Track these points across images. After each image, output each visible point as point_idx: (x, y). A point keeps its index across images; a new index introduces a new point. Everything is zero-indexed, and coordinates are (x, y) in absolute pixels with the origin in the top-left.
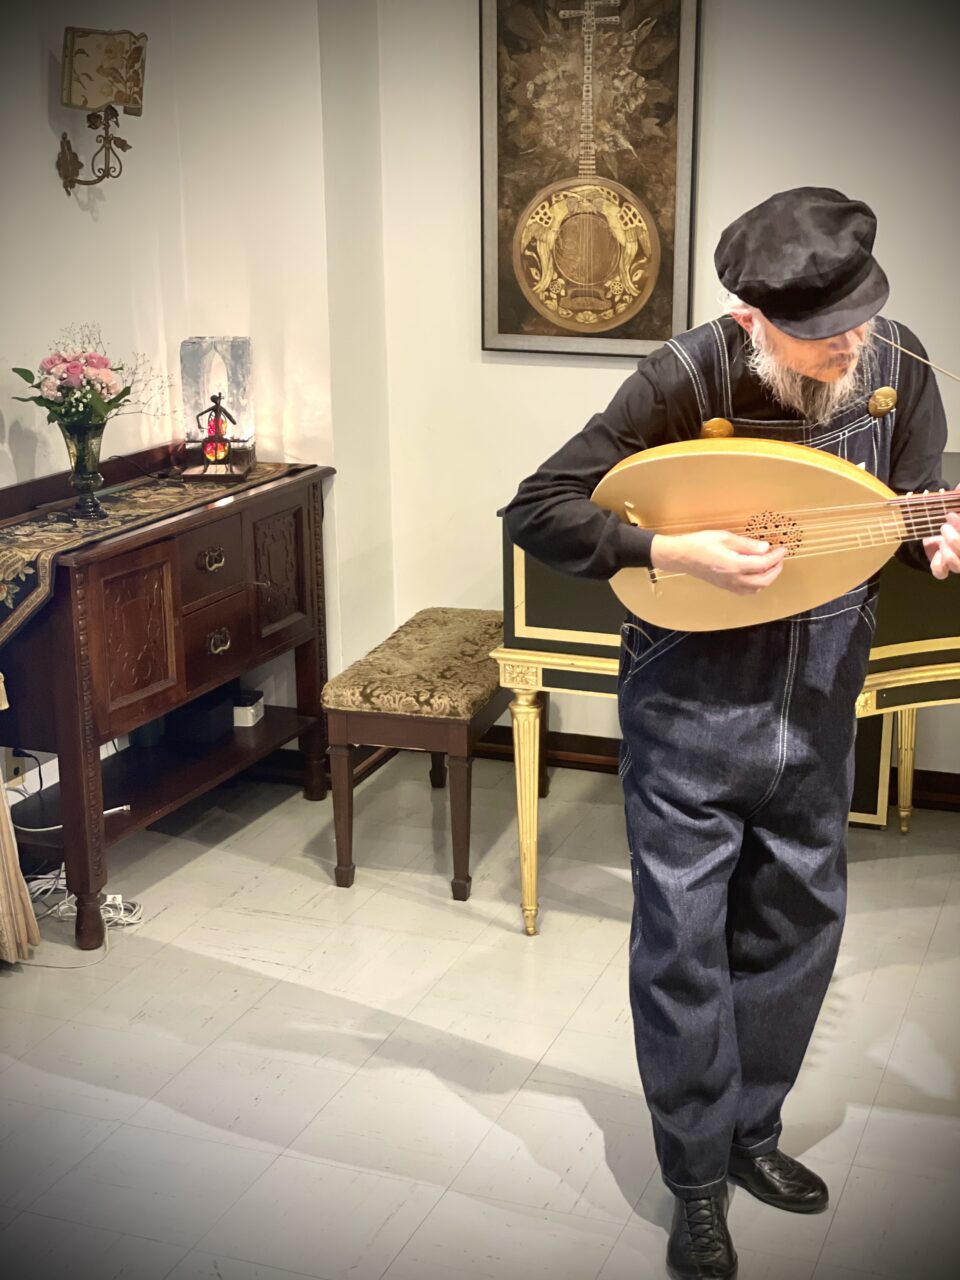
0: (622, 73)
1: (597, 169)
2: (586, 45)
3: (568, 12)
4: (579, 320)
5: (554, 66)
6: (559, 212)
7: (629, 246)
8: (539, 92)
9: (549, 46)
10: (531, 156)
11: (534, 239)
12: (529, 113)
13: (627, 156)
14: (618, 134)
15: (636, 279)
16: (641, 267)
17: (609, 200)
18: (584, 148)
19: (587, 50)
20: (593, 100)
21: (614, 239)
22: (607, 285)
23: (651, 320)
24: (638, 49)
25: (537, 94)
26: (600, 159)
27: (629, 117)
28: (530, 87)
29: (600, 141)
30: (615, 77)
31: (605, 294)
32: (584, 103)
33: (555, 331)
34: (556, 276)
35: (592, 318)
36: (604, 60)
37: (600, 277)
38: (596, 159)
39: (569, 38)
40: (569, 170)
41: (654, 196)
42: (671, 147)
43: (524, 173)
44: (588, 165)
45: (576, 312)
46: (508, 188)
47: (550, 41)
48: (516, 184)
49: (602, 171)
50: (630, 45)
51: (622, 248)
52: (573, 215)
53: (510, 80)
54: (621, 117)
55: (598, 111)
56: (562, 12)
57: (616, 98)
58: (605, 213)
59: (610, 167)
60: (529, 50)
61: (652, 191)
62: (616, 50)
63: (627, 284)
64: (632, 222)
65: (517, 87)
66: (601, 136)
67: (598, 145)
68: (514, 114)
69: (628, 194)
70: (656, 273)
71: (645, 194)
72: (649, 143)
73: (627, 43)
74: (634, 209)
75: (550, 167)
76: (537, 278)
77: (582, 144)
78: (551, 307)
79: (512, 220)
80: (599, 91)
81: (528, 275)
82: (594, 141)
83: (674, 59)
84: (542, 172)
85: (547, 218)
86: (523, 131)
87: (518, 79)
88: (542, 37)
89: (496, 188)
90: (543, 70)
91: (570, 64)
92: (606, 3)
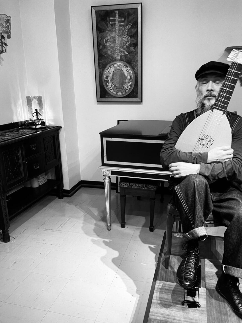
0: (125, 36)
1: (120, 59)
2: (117, 30)
3: (112, 22)
4: (118, 94)
5: (110, 35)
6: (112, 69)
7: (128, 77)
8: (107, 41)
9: (108, 31)
10: (106, 57)
11: (107, 76)
12: (105, 47)
13: (127, 56)
14: (125, 51)
15: (130, 84)
16: (131, 81)
17: (123, 66)
18: (117, 54)
19: (117, 31)
20: (119, 43)
21: (125, 75)
22: (124, 86)
23: (134, 94)
24: (128, 30)
27: (127, 46)
28: (105, 40)
29: (121, 53)
30: (123, 37)
31: (123, 88)
32: (117, 44)
33: (113, 97)
34: (112, 84)
35: (121, 94)
36: (121, 33)
37: (122, 84)
38: (120, 57)
39: (113, 29)
40: (114, 60)
41: (133, 65)
42: (136, 53)
43: (104, 61)
44: (118, 58)
45: (117, 92)
46: (100, 65)
48: (102, 63)
49: (121, 60)
51: (127, 77)
52: (116, 70)
53: (100, 39)
54: (125, 47)
55: (120, 45)
57: (124, 42)
58: (123, 69)
59: (123, 58)
60: (104, 32)
61: (133, 64)
62: (123, 31)
63: (128, 85)
64: (129, 71)
65: (102, 40)
67: (120, 54)
68: (101, 47)
69: (128, 65)
70: (134, 83)
71: (131, 64)
72: (132, 53)
73: (126, 29)
74: (129, 68)
75: (110, 59)
76: (108, 85)
78: (112, 92)
79: (102, 72)
80: (120, 41)
81: (106, 84)
82: (119, 53)
83: (136, 32)
84: (108, 60)
85: (110, 71)
86: (103, 51)
87: (102, 39)
88: (107, 28)
89: (98, 65)
90: (107, 36)
91: (113, 35)
92: (121, 20)
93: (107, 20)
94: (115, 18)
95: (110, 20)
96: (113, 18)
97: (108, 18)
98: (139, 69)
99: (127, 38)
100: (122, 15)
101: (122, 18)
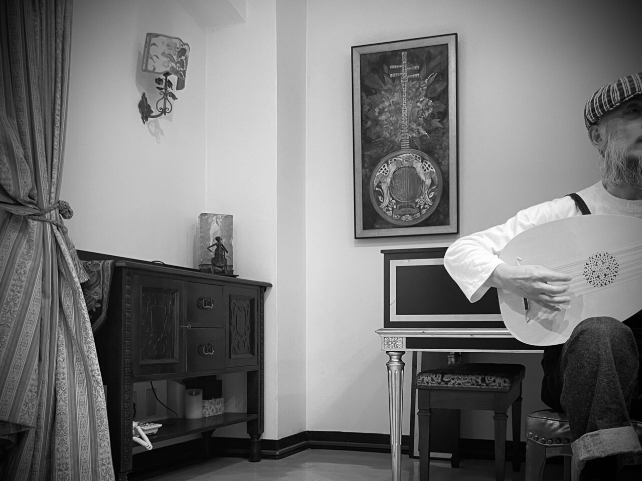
0: (421, 99)
1: (410, 146)
2: (403, 88)
3: (394, 74)
4: (403, 220)
5: (388, 99)
6: (392, 168)
7: (427, 181)
8: (381, 112)
9: (386, 91)
10: (378, 143)
11: (380, 182)
12: (376, 122)
13: (424, 138)
14: (420, 128)
15: (430, 197)
16: (433, 190)
17: (416, 159)
18: (404, 136)
19: (404, 91)
20: (407, 113)
21: (419, 178)
22: (416, 201)
23: (439, 217)
24: (428, 87)
25: (380, 113)
26: (411, 140)
27: (425, 119)
28: (377, 110)
29: (411, 132)
30: (417, 102)
31: (416, 206)
32: (403, 115)
33: (391, 227)
34: (391, 199)
35: (409, 218)
36: (412, 94)
37: (413, 198)
38: (410, 141)
39: (395, 86)
40: (396, 148)
41: (439, 156)
42: (446, 131)
43: (375, 151)
44: (406, 144)
45: (401, 216)
46: (366, 159)
47: (386, 88)
48: (370, 156)
49: (413, 146)
50: (424, 86)
51: (424, 182)
52: (399, 169)
53: (367, 108)
54: (421, 120)
55: (410, 118)
56: (391, 75)
57: (418, 112)
58: (415, 166)
59: (416, 144)
60: (376, 93)
61: (438, 154)
62: (418, 89)
63: (426, 199)
64: (428, 169)
65: (371, 110)
66: (412, 130)
67: (410, 134)
68: (369, 123)
69: (426, 156)
70: (441, 193)
71: (434, 155)
72: (435, 131)
73: (423, 86)
74: (429, 163)
75: (387, 147)
76: (382, 201)
77: (403, 134)
78: (389, 215)
79: (369, 174)
80: (410, 109)
81: (378, 200)
82: (408, 133)
83: (446, 91)
84: (383, 150)
85: (386, 172)
86: (374, 131)
87: (371, 107)
88: (382, 87)
89: (360, 159)
90: (383, 102)
91: (396, 98)
92: (413, 68)
93: (383, 69)
94: (401, 66)
95: (389, 69)
96: (395, 67)
97: (385, 68)
98: (450, 162)
99: (425, 102)
100: (415, 60)
101: (415, 66)
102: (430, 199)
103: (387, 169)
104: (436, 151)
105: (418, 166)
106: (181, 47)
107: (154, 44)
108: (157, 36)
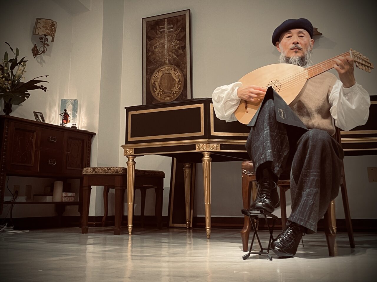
0: (174, 41)
3: (161, 30)
4: (166, 99)
5: (159, 42)
6: (160, 74)
7: (177, 79)
8: (156, 48)
9: (157, 38)
10: (154, 62)
11: (155, 82)
12: (153, 53)
13: (175, 59)
14: (173, 54)
15: (178, 87)
16: (180, 84)
17: (171, 70)
18: (166, 59)
19: (166, 37)
20: (167, 48)
21: (173, 79)
22: (172, 90)
23: (182, 97)
24: (177, 35)
25: (155, 49)
26: (169, 60)
27: (175, 50)
28: (154, 47)
29: (169, 57)
30: (172, 42)
31: (172, 92)
32: (165, 49)
34: (160, 89)
35: (169, 98)
36: (170, 39)
37: (170, 88)
39: (162, 35)
40: (162, 64)
41: (182, 67)
42: (185, 55)
43: (152, 66)
44: (167, 62)
45: (165, 97)
46: (148, 71)
48: (150, 69)
49: (170, 63)
51: (175, 80)
52: (163, 74)
53: (149, 46)
55: (169, 50)
57: (172, 46)
58: (171, 73)
59: (171, 62)
60: (153, 39)
62: (172, 36)
63: (176, 89)
64: (177, 74)
66: (170, 55)
68: (150, 53)
69: (176, 68)
70: (183, 85)
71: (180, 67)
72: (180, 55)
73: (175, 34)
74: (177, 71)
76: (156, 91)
77: (165, 58)
78: (159, 97)
79: (150, 78)
80: (169, 46)
81: (154, 90)
83: (185, 36)
84: (157, 65)
86: (152, 57)
87: (151, 46)
88: (156, 36)
89: (146, 71)
90: (156, 43)
91: (162, 41)
92: (170, 26)
93: (156, 28)
94: (164, 26)
95: (159, 28)
96: (162, 26)
97: (157, 27)
98: (187, 70)
99: (175, 42)
100: (171, 23)
102: (178, 88)
103: (158, 75)
104: (181, 65)
105: (173, 73)
106: (52, 23)
107: (39, 23)
108: (41, 19)
